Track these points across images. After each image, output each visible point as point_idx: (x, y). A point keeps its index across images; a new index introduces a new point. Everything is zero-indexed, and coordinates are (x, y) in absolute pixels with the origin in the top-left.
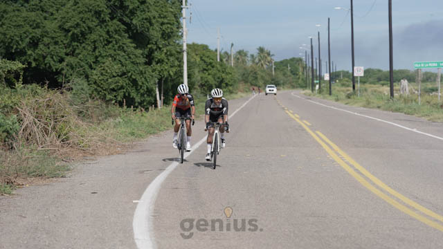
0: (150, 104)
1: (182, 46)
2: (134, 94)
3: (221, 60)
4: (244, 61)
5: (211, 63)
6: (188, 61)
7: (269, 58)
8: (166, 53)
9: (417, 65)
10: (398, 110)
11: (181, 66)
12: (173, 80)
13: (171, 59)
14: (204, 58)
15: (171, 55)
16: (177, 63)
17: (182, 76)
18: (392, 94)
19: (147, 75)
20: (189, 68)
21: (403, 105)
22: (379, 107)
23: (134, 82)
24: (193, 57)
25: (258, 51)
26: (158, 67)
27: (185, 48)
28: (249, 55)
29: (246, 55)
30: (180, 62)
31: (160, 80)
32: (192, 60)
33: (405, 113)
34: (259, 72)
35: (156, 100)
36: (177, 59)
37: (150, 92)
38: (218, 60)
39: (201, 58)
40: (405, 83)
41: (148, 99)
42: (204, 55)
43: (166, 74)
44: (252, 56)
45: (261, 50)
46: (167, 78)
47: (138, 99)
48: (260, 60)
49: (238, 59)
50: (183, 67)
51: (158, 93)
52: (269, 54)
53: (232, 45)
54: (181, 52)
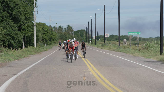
0: (20, 47)
1: (34, 23)
2: (13, 43)
3: (51, 30)
4: (61, 31)
5: (46, 31)
6: (36, 30)
7: (72, 30)
8: (27, 26)
9: (129, 33)
10: (121, 51)
11: (33, 32)
12: (30, 37)
13: (29, 28)
14: (44, 29)
15: (29, 27)
16: (31, 30)
17: (34, 36)
18: (119, 45)
19: (19, 35)
20: (37, 33)
21: (123, 49)
22: (114, 50)
23: (13, 38)
24: (38, 28)
25: (67, 27)
26: (23, 32)
27: (35, 24)
28: (63, 28)
29: (62, 28)
30: (33, 30)
31: (24, 37)
32: (38, 29)
33: (124, 53)
34: (67, 35)
35: (22, 45)
36: (32, 29)
37: (20, 42)
38: (50, 30)
39: (43, 29)
40: (125, 40)
41: (19, 45)
42: (44, 27)
43: (27, 35)
44: (65, 28)
45: (69, 26)
46: (27, 37)
47: (15, 45)
48: (68, 30)
49: (59, 29)
50: (34, 32)
51: (23, 42)
52: (72, 28)
53: (56, 24)
54: (33, 26)
